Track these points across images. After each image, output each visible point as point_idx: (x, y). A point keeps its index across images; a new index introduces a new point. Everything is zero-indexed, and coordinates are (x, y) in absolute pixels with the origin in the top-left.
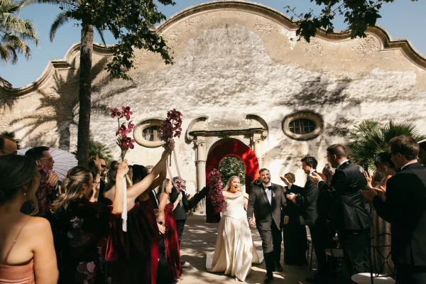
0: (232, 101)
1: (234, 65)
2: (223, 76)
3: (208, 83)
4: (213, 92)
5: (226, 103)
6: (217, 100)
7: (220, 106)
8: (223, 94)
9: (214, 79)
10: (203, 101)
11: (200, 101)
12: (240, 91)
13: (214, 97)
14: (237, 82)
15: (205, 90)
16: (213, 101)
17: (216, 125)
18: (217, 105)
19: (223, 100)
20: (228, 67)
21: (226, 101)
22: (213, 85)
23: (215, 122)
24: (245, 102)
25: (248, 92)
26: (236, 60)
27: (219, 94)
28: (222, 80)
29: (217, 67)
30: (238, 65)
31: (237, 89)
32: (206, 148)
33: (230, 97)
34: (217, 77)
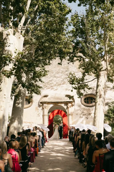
0: (59, 88)
1: (61, 72)
2: (55, 77)
3: (49, 80)
4: (51, 84)
5: (57, 89)
6: (53, 88)
7: (54, 90)
8: (55, 85)
9: (52, 78)
10: (47, 88)
11: (45, 88)
12: (63, 84)
13: (52, 86)
14: (62, 79)
15: (48, 83)
16: (51, 88)
17: (52, 99)
19: (55, 88)
20: (58, 73)
21: (56, 88)
22: (51, 81)
23: (52, 98)
24: (65, 89)
25: (66, 84)
26: (62, 69)
27: (54, 85)
28: (55, 78)
29: (53, 72)
30: (62, 72)
31: (62, 83)
32: (48, 109)
33: (59, 86)
34: (53, 77)
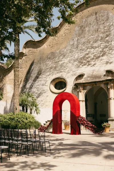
0: (98, 62)
1: (100, 39)
2: (92, 47)
3: (85, 53)
4: (87, 58)
5: (95, 64)
6: (90, 63)
7: (91, 66)
8: (93, 59)
9: (88, 50)
10: (82, 64)
11: (81, 65)
12: (102, 56)
13: (88, 61)
14: (101, 50)
15: (84, 57)
16: (87, 64)
17: (88, 79)
18: (90, 66)
19: (93, 63)
20: (96, 41)
21: (94, 63)
22: (88, 54)
23: (88, 77)
24: (105, 62)
25: (107, 55)
26: (101, 35)
27: (91, 59)
28: (92, 50)
29: (90, 42)
30: (102, 38)
31: (101, 55)
32: (84, 93)
33: (97, 60)
34: (90, 49)
